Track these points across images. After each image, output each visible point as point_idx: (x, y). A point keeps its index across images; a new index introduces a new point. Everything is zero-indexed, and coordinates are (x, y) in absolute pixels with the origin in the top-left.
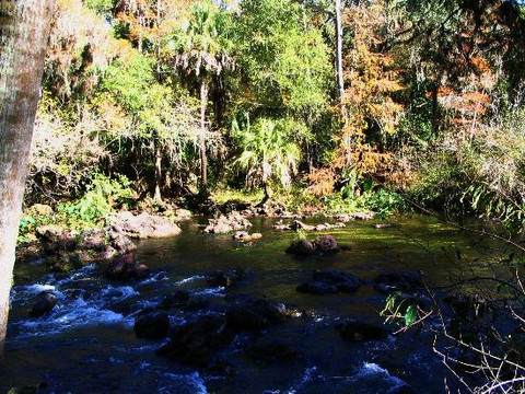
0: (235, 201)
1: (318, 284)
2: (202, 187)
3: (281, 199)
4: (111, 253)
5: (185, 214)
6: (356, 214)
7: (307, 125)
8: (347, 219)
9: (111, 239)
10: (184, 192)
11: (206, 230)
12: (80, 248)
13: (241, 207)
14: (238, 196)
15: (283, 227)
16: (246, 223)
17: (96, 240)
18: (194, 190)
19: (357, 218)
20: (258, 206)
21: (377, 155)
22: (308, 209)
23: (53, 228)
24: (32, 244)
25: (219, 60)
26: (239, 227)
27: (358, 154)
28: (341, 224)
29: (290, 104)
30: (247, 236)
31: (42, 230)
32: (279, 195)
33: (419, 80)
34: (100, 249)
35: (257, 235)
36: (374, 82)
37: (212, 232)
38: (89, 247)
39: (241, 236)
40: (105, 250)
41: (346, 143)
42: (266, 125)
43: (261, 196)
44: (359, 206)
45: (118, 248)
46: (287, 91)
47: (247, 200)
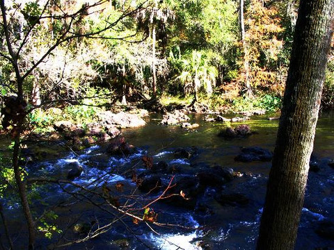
0: (175, 104)
1: (248, 156)
2: (153, 95)
3: (204, 102)
4: (107, 138)
5: (144, 112)
6: (254, 111)
7: (221, 55)
8: (249, 114)
9: (106, 129)
10: (141, 98)
11: (162, 122)
12: (87, 135)
13: (180, 107)
14: (176, 100)
15: (210, 120)
16: (186, 117)
17: (97, 130)
18: (148, 97)
19: (255, 113)
20: (189, 106)
21: (266, 73)
22: (222, 108)
23: (65, 123)
24: (52, 133)
25: (165, 13)
26: (183, 120)
27: (254, 73)
28: (247, 118)
29: (211, 41)
30: (190, 126)
31: (58, 124)
32: (202, 100)
33: (292, 24)
34: (100, 135)
35: (196, 125)
36: (264, 27)
37: (166, 123)
38: (93, 134)
39: (186, 126)
40: (104, 136)
41: (246, 66)
42: (196, 55)
43: (191, 100)
44: (254, 106)
45: (111, 135)
46: (209, 33)
47: (182, 102)
